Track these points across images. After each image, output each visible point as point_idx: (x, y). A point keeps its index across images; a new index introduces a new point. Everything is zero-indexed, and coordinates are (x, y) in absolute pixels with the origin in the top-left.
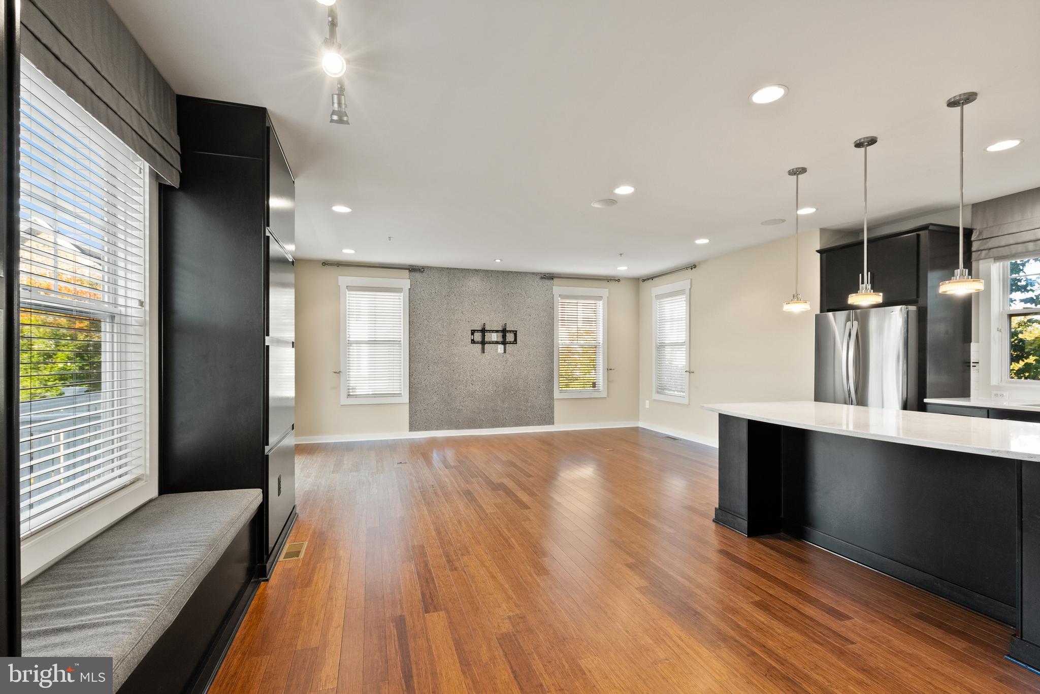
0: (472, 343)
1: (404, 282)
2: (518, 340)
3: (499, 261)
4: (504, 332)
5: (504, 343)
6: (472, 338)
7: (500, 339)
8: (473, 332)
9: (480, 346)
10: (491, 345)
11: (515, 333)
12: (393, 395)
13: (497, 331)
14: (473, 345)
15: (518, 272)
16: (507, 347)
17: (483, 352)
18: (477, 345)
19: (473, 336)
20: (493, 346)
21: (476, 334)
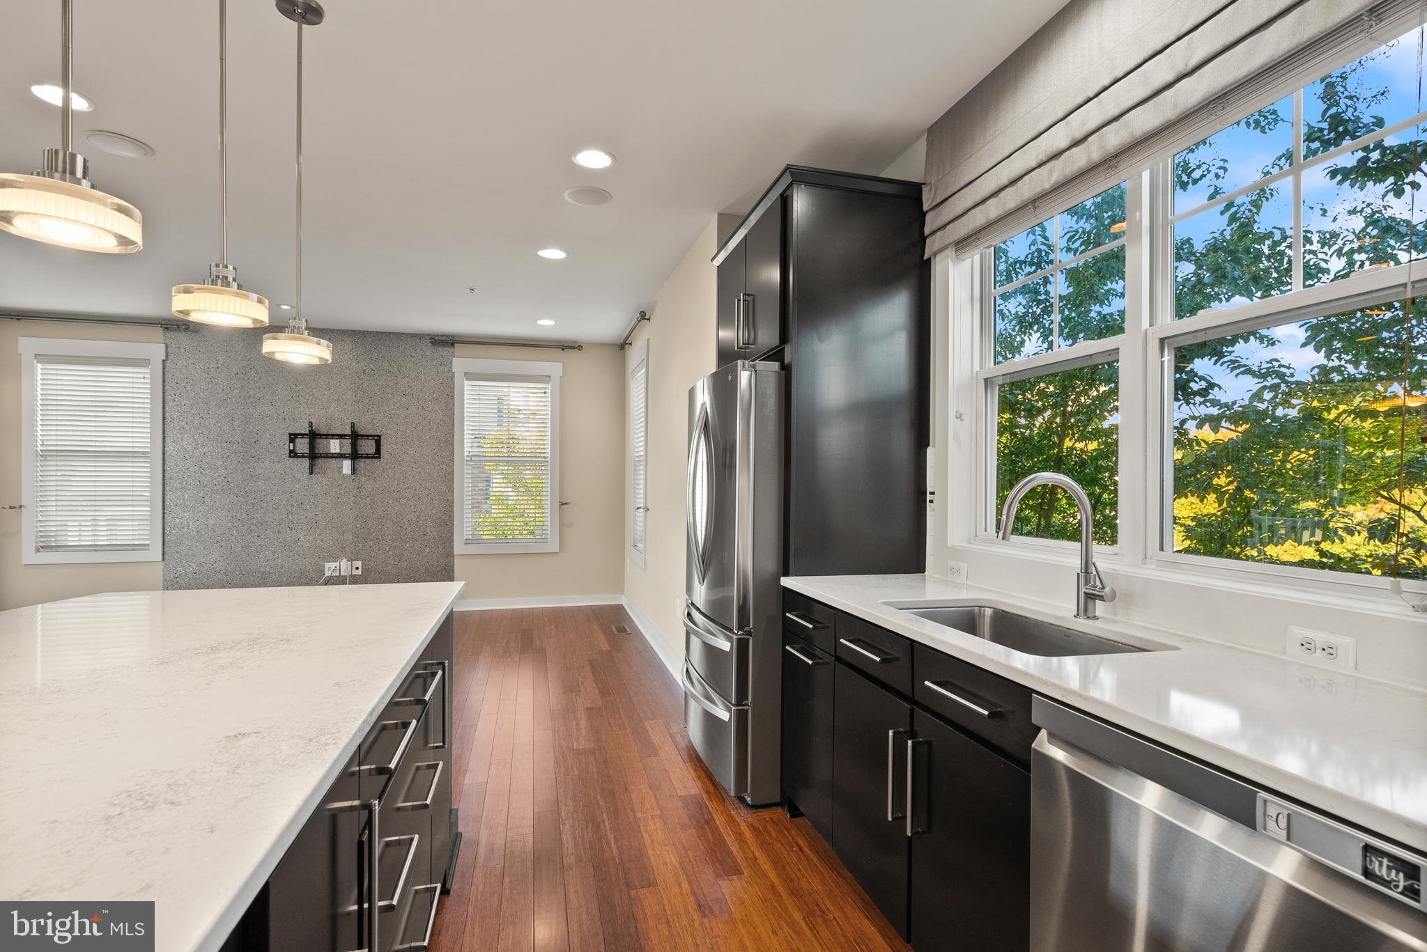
0: (290, 456)
1: (154, 348)
2: (383, 451)
4: (355, 436)
5: (355, 456)
6: (291, 448)
7: (348, 450)
8: (293, 438)
9: (306, 463)
10: (330, 460)
11: (378, 440)
12: (134, 547)
13: (341, 436)
14: (291, 460)
15: (382, 333)
16: (362, 464)
17: (311, 473)
18: (300, 459)
19: (291, 444)
20: (333, 461)
21: (299, 441)
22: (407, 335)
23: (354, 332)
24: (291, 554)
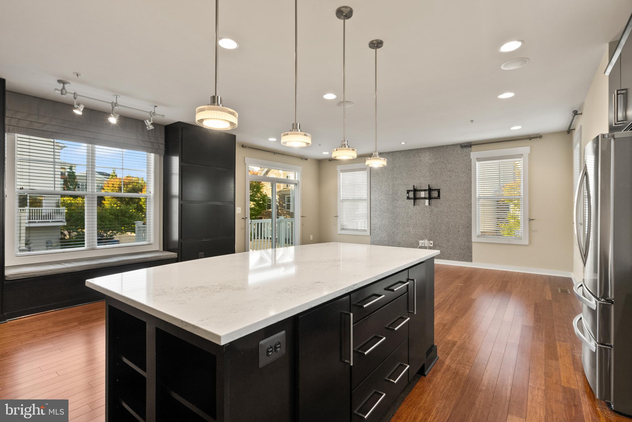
2: (441, 196)
3: (404, 143)
4: (430, 190)
5: (430, 198)
6: (408, 196)
7: (427, 196)
8: (408, 192)
10: (421, 200)
11: (439, 191)
12: (363, 230)
13: (425, 190)
14: (408, 200)
15: (440, 146)
16: (433, 201)
17: (414, 205)
18: (411, 200)
19: (408, 194)
20: (422, 200)
21: (410, 193)
22: (450, 145)
23: (429, 148)
24: (408, 236)
